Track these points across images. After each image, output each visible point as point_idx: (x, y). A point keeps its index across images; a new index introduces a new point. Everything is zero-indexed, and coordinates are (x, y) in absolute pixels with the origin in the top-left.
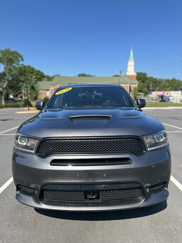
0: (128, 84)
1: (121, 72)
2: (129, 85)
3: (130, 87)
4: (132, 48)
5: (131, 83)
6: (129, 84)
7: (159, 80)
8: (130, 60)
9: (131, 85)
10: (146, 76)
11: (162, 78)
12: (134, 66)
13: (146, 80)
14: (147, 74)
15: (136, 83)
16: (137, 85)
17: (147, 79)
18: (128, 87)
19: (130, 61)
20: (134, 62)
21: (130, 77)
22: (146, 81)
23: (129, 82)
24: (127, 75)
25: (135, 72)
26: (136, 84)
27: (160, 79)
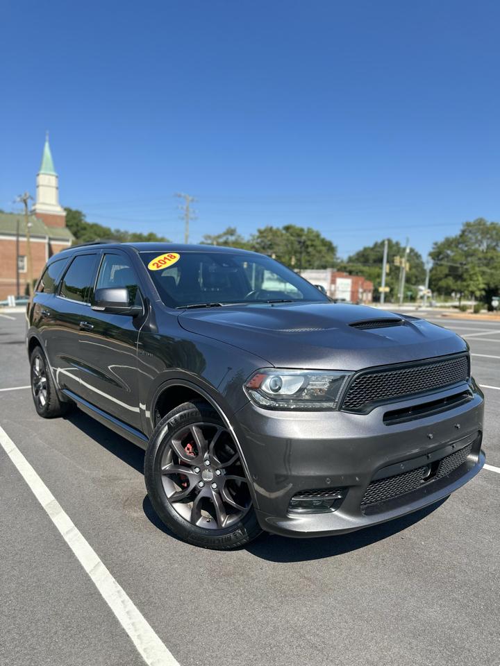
0: (44, 238)
1: (25, 202)
2: (46, 241)
3: (50, 246)
4: (47, 138)
5: (51, 236)
6: (47, 238)
7: (115, 234)
8: (42, 172)
9: (53, 243)
10: (81, 220)
11: (122, 230)
12: (57, 188)
13: (83, 232)
14: (84, 216)
15: (67, 238)
16: (69, 244)
17: (85, 229)
18: (44, 247)
19: (43, 174)
20: (57, 177)
21: (47, 219)
22: (84, 235)
23: (47, 234)
24: (38, 211)
25: (62, 207)
26: (68, 241)
27: (118, 231)
